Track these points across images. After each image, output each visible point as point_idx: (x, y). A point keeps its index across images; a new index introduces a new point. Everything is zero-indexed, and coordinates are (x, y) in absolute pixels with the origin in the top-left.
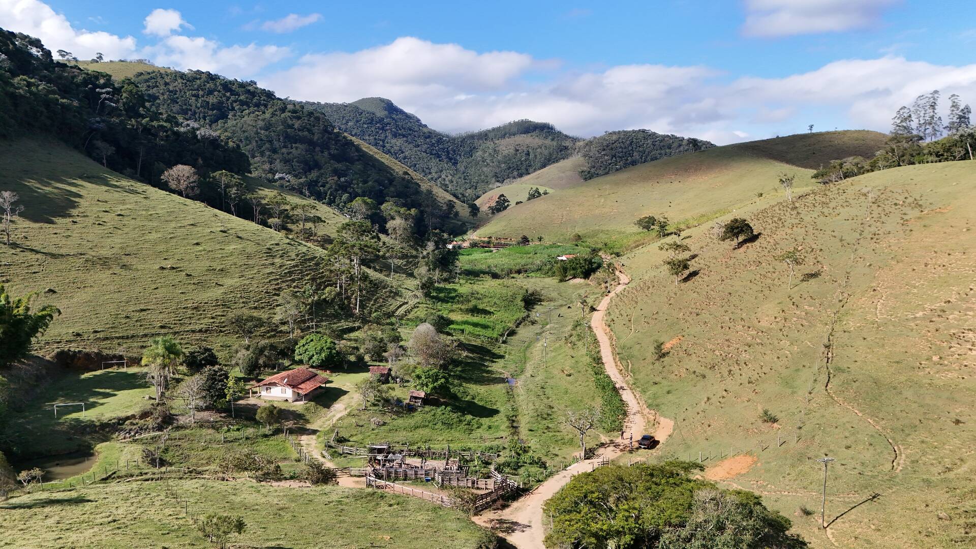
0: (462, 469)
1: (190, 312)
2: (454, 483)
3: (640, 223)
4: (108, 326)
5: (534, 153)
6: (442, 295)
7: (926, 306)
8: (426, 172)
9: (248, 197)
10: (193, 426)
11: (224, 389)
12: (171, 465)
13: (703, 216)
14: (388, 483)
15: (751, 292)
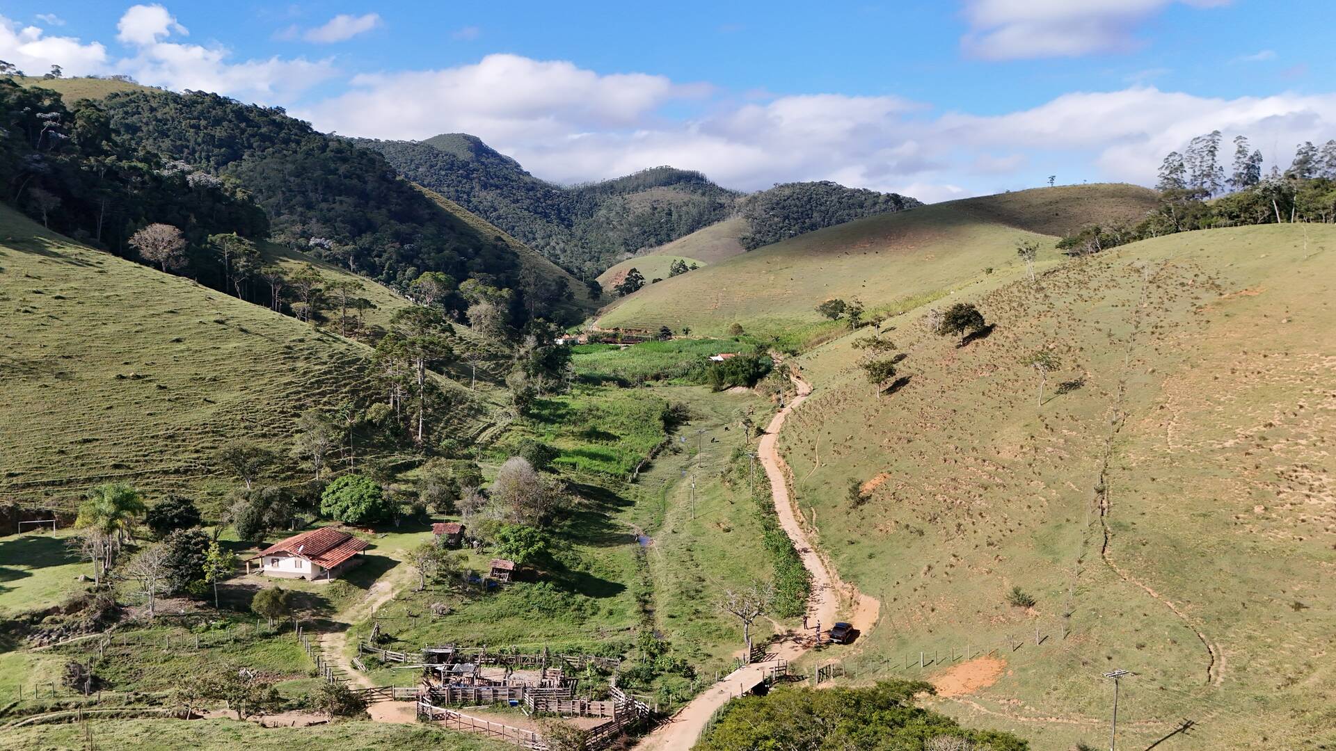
0: (566, 685)
1: (161, 443)
2: (554, 708)
3: (824, 308)
4: (31, 466)
5: (678, 212)
6: (545, 412)
7: (1238, 431)
8: (529, 237)
9: (263, 270)
10: (151, 622)
11: (201, 565)
12: (111, 687)
13: (909, 299)
14: (451, 711)
15: (984, 408)
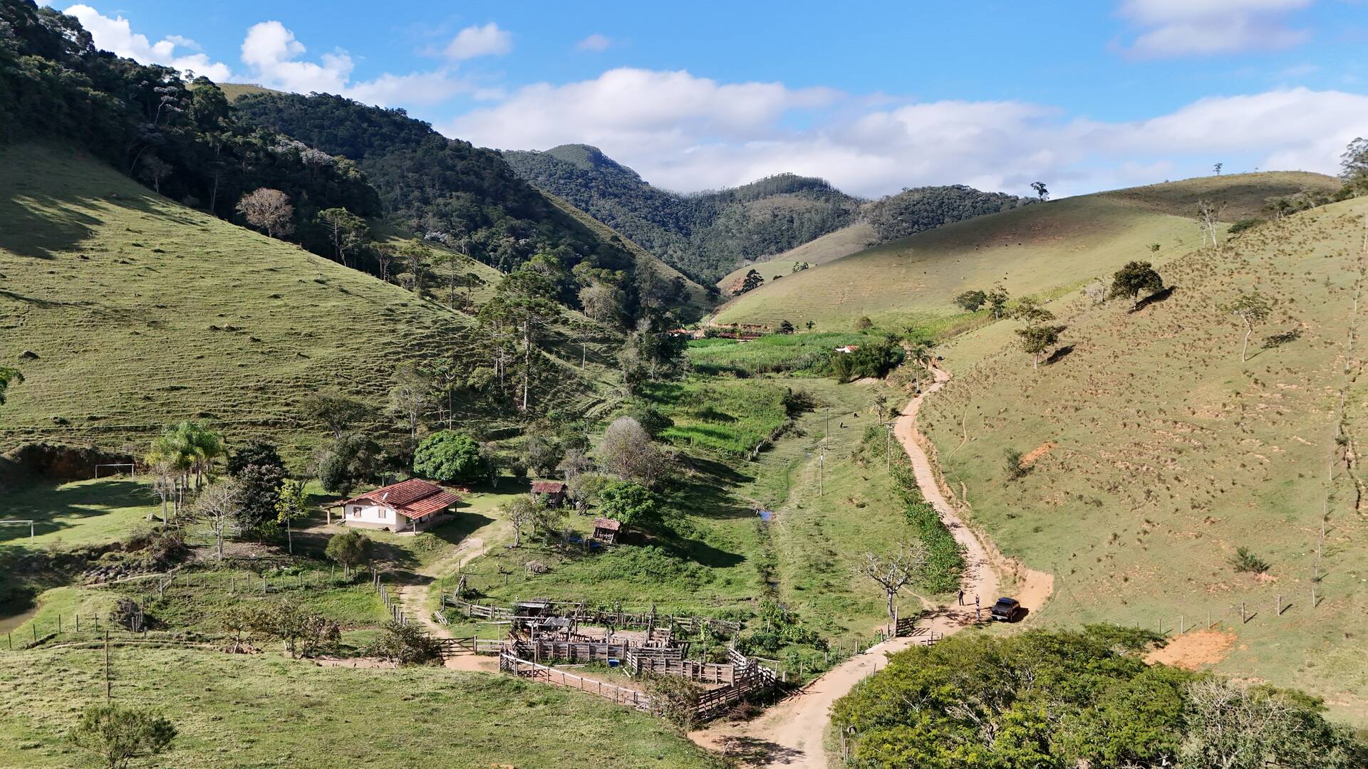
0: (675, 647)
1: (251, 394)
2: (661, 670)
3: (961, 300)
4: (114, 410)
5: (800, 219)
6: (659, 393)
9: (372, 245)
10: (218, 564)
11: (273, 504)
12: (166, 627)
14: (539, 666)
15: (1170, 370)
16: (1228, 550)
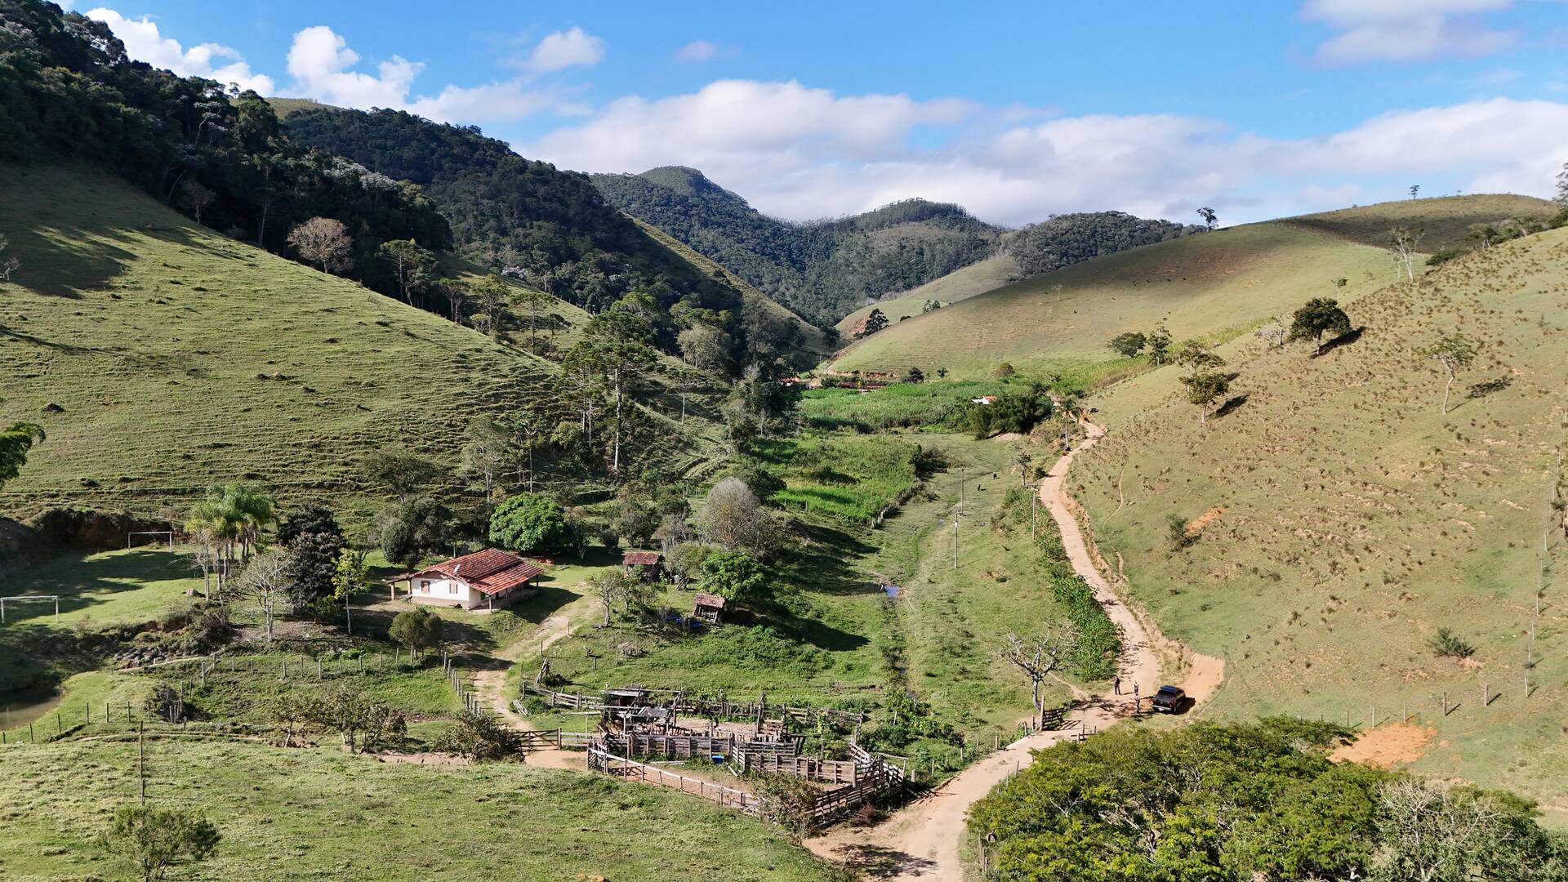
0: (788, 742)
1: (304, 452)
2: (772, 768)
3: (1117, 343)
4: (150, 471)
5: (931, 251)
6: (769, 451)
9: (442, 282)
10: (268, 646)
11: (330, 577)
12: (208, 717)
14: (632, 763)
15: (1359, 423)
16: (1427, 630)
